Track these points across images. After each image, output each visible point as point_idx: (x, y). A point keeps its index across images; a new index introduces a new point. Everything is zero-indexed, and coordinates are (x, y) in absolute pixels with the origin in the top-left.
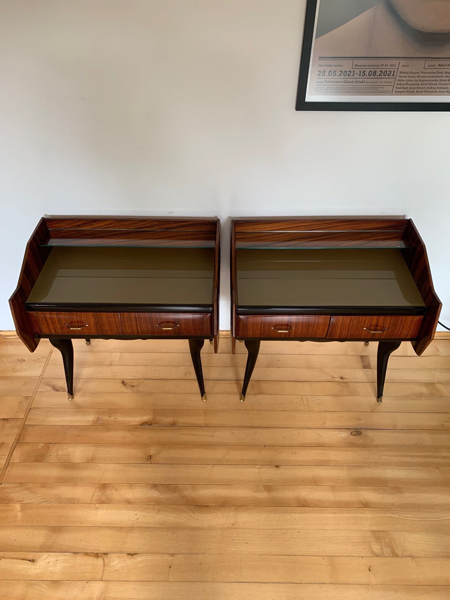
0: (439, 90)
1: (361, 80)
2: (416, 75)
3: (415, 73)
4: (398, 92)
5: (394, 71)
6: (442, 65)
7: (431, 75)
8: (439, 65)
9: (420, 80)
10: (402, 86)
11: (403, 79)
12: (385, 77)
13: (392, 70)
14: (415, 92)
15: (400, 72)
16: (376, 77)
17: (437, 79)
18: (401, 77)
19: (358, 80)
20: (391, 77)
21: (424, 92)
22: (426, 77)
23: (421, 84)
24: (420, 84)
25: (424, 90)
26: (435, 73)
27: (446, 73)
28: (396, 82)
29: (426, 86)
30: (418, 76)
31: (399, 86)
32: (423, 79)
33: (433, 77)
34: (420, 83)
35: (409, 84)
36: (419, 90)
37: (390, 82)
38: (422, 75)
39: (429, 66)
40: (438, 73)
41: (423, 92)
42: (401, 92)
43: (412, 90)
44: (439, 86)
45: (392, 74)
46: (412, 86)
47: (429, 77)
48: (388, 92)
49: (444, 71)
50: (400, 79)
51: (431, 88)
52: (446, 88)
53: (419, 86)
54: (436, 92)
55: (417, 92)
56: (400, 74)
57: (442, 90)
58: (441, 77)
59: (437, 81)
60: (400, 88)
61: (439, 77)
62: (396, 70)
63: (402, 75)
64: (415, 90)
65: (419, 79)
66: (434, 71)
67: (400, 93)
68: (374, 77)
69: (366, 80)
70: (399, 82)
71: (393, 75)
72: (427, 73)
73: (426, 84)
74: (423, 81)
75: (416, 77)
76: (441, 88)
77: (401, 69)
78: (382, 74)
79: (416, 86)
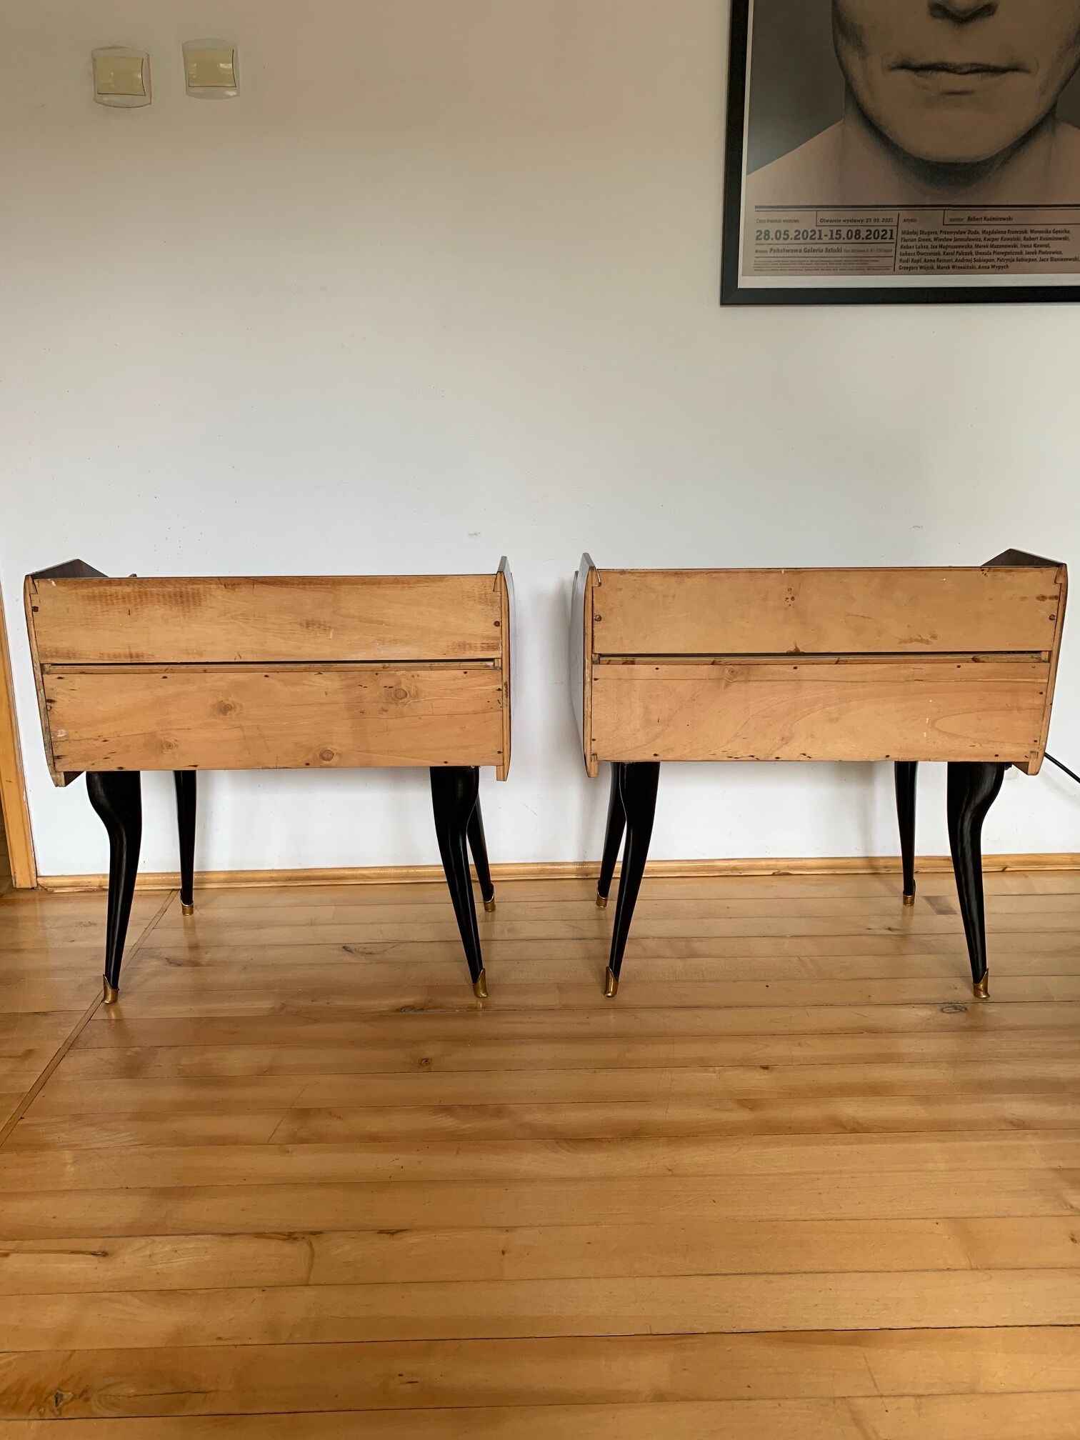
0: (977, 264)
1: (835, 247)
2: (932, 236)
3: (929, 233)
4: (905, 268)
5: (892, 231)
6: (975, 219)
7: (959, 236)
8: (969, 219)
9: (941, 246)
10: (911, 257)
11: (910, 244)
12: (876, 241)
13: (888, 229)
14: (935, 267)
15: (903, 233)
16: (860, 240)
17: (970, 243)
18: (906, 241)
19: (829, 247)
20: (887, 241)
21: (951, 268)
22: (951, 240)
23: (944, 253)
24: (942, 253)
25: (951, 264)
26: (965, 233)
27: (984, 232)
28: (899, 250)
29: (954, 258)
30: (936, 239)
31: (905, 258)
32: (945, 243)
33: (962, 240)
34: (942, 250)
35: (922, 254)
36: (943, 264)
37: (888, 251)
38: (943, 236)
39: (951, 220)
40: (970, 232)
41: (949, 268)
42: (910, 268)
43: (929, 264)
44: (978, 257)
45: (888, 235)
46: (929, 257)
47: (956, 240)
48: (887, 268)
49: (980, 229)
50: (905, 244)
51: (963, 261)
52: (990, 261)
53: (940, 258)
54: (973, 267)
55: (938, 267)
56: (903, 236)
57: (982, 264)
58: (977, 240)
59: (971, 247)
60: (907, 261)
61: (973, 240)
62: (895, 229)
63: (907, 237)
64: (935, 265)
65: (937, 243)
66: (963, 228)
67: (909, 270)
68: (857, 241)
69: (844, 247)
70: (904, 251)
71: (891, 238)
72: (951, 233)
73: (952, 254)
74: (946, 247)
75: (932, 239)
76: (980, 260)
77: (904, 227)
78: (872, 236)
79: (935, 258)
